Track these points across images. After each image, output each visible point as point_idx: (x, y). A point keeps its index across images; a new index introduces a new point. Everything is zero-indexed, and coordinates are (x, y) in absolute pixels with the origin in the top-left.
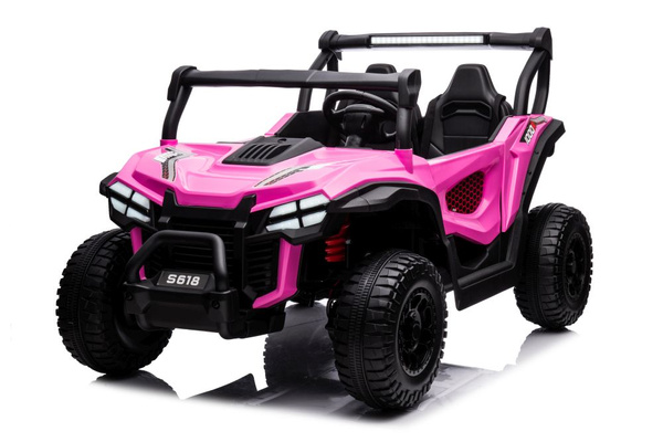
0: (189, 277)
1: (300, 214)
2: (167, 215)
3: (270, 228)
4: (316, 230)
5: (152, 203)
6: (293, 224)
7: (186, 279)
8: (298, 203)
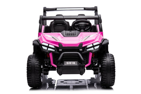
0: (72, 62)
1: (93, 46)
2: (61, 49)
3: (87, 50)
4: (98, 50)
5: (55, 46)
6: (92, 49)
7: (72, 63)
8: (93, 44)
